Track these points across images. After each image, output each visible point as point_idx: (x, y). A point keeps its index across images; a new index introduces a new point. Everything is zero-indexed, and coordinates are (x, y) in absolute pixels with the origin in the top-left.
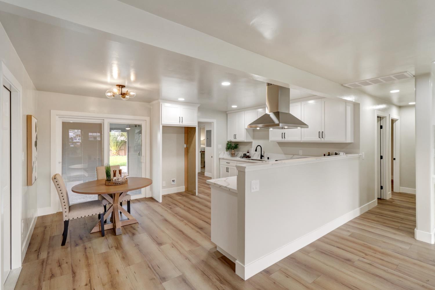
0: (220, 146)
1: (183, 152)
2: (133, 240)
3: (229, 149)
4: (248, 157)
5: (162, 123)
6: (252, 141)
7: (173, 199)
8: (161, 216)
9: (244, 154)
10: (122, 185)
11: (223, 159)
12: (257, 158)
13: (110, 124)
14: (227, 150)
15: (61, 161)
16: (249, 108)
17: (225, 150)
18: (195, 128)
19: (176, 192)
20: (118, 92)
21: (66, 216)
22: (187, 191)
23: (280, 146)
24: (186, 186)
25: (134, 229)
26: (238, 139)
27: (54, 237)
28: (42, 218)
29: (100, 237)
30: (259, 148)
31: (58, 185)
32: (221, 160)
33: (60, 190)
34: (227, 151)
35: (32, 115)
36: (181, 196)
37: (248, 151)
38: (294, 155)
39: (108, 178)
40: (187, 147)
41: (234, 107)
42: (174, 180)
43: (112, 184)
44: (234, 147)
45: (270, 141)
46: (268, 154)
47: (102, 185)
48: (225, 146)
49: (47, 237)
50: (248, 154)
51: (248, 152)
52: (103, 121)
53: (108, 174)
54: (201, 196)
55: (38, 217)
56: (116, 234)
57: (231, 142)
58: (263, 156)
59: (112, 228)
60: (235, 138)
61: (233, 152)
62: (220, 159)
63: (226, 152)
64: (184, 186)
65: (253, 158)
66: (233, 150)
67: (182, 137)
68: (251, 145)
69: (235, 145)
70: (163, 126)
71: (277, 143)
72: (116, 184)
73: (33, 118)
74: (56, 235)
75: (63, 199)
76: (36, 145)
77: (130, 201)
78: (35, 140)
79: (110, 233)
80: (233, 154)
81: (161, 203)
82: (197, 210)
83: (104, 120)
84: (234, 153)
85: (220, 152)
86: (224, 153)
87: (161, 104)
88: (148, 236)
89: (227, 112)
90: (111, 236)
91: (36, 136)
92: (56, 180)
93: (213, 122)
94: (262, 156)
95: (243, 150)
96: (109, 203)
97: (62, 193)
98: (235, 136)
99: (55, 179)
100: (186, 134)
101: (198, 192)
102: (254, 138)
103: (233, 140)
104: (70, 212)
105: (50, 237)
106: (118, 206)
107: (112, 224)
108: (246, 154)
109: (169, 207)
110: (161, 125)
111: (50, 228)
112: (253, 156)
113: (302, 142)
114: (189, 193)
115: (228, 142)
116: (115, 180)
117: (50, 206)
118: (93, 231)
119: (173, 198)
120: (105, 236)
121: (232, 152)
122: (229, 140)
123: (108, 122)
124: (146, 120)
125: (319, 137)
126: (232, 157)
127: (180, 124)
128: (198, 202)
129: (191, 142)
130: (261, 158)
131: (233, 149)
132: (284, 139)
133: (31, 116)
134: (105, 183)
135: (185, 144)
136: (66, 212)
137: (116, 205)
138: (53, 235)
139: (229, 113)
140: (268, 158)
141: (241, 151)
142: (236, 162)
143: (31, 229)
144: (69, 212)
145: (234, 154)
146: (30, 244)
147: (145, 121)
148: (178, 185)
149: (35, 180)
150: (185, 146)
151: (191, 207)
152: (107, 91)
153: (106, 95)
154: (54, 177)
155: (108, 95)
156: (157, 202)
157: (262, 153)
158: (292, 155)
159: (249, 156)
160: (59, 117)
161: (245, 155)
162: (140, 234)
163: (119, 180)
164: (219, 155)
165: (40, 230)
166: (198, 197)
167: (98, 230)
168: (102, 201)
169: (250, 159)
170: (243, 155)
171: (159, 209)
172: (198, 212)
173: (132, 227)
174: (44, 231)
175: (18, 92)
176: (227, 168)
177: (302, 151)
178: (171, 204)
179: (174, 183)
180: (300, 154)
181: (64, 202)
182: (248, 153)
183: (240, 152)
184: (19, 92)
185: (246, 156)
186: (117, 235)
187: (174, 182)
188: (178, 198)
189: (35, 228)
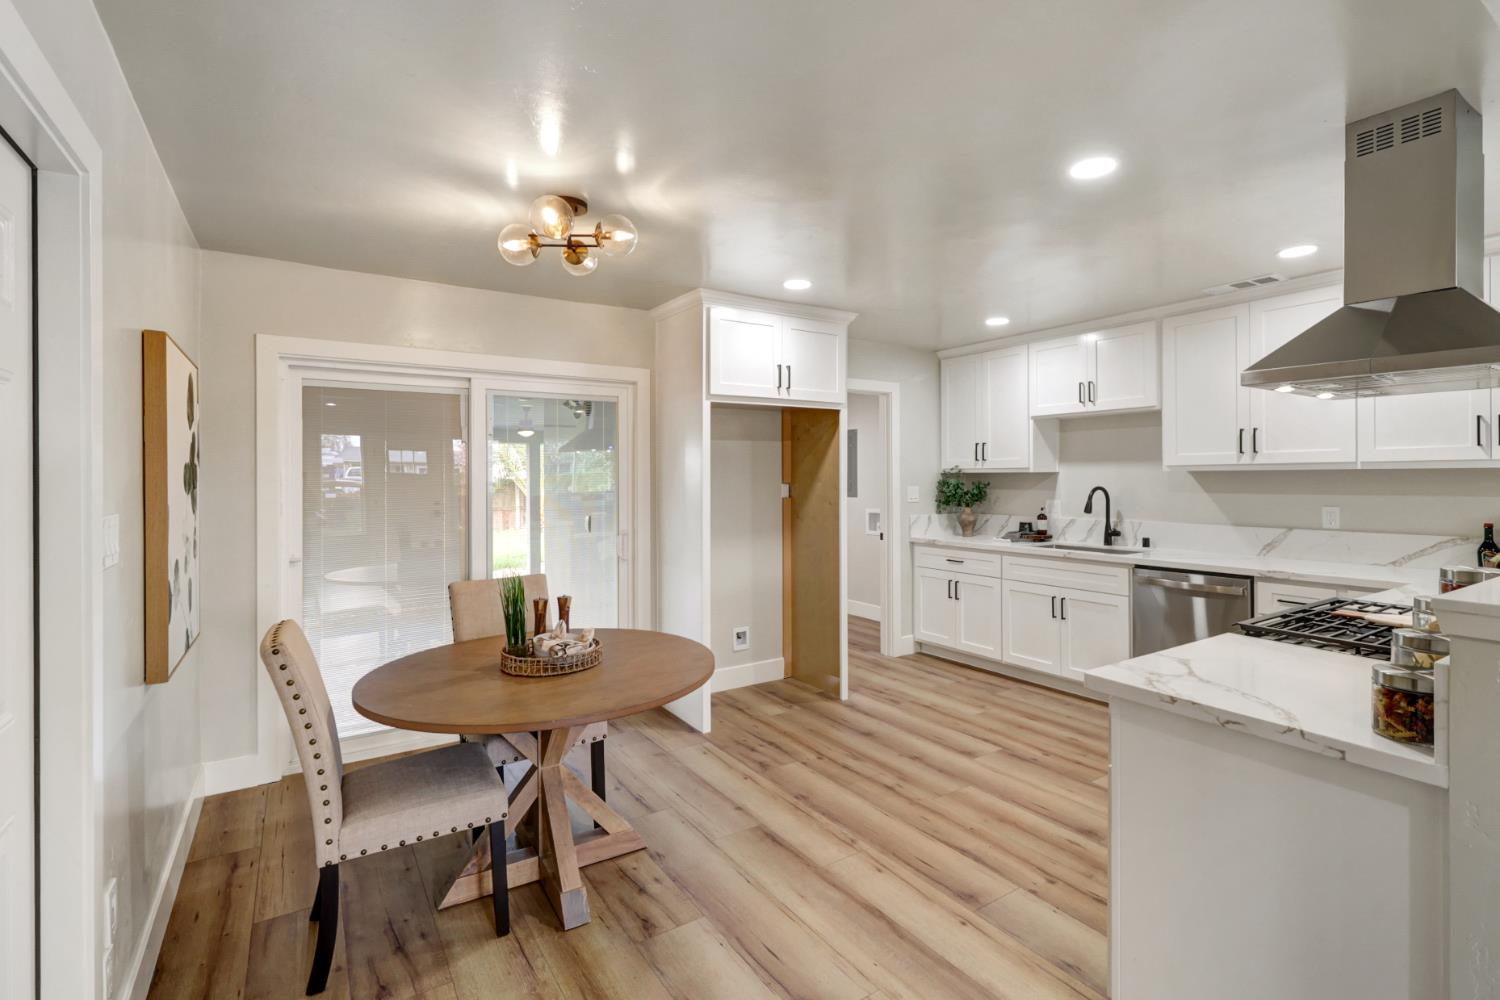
0: (914, 493)
1: (775, 515)
2: (654, 965)
3: (947, 502)
4: (1042, 536)
5: (712, 392)
6: (1056, 468)
7: (751, 716)
8: (739, 808)
9: (1022, 525)
10: (579, 674)
11: (932, 544)
12: (1085, 540)
13: (495, 397)
14: (938, 506)
15: (299, 554)
16: (1047, 329)
17: (933, 505)
18: (836, 413)
19: (750, 681)
20: (560, 228)
21: (329, 842)
22: (792, 677)
23: (1208, 490)
24: (790, 660)
25: (642, 891)
26: (993, 463)
27: (272, 922)
28: (222, 808)
29: (488, 937)
30: (1099, 499)
31: (290, 683)
32: (917, 548)
33: (302, 712)
34: (940, 512)
35: (169, 333)
36: (780, 700)
37: (1040, 512)
38: (1291, 529)
39: (516, 642)
40: (790, 496)
41: (997, 322)
42: (744, 633)
43: (538, 671)
44: (973, 495)
45: (1165, 469)
46: (1140, 524)
47: (486, 671)
48: (932, 492)
49: (242, 929)
50: (1041, 525)
51: (1042, 517)
52: (465, 384)
53: (514, 622)
54: (864, 701)
55: (207, 801)
56: (562, 925)
57: (959, 475)
58: (1117, 534)
59: (535, 877)
60: (980, 457)
61: (969, 515)
62: (912, 544)
63: (935, 517)
64: (782, 659)
65: (1061, 542)
66: (968, 510)
67: (772, 451)
68: (1053, 488)
69: (978, 488)
70: (714, 406)
71: (1191, 479)
72: (558, 669)
73: (171, 352)
74: (280, 913)
75: (317, 756)
76: (190, 482)
77: (602, 741)
78: (188, 460)
79: (531, 914)
80: (970, 523)
81: (709, 734)
82: (889, 780)
83: (469, 380)
84: (972, 518)
85: (913, 517)
86: (929, 518)
87: (708, 310)
88: (725, 942)
89: (940, 354)
90: (541, 934)
91: (190, 441)
92: (278, 660)
93: (887, 395)
94: (1111, 535)
95: (1013, 510)
96: (517, 755)
97: (308, 726)
98: (980, 451)
99: (275, 652)
100: (788, 443)
101: (852, 689)
102: (1064, 456)
103: (969, 465)
104: (348, 819)
105: (255, 927)
106: (559, 772)
107: (536, 859)
108: (1030, 524)
109: (754, 761)
110: (707, 399)
111: (256, 866)
112: (1063, 533)
113: (1359, 467)
114: (804, 689)
115: (944, 474)
116: (551, 649)
117: (254, 749)
118: (451, 898)
119: (747, 711)
120: (510, 935)
121: (964, 516)
122: (949, 464)
123: (487, 389)
124: (634, 383)
125: (1479, 444)
126: (964, 535)
127: (781, 397)
128: (868, 734)
129: (813, 475)
130: (1108, 541)
131: (967, 505)
132: (1253, 458)
133: (160, 337)
134: (498, 660)
135: (783, 482)
136: (328, 821)
137: (553, 768)
138: (269, 915)
139: (945, 358)
140: (1146, 543)
141: (1000, 514)
142: (999, 556)
143: (168, 883)
144: (344, 816)
145: (974, 523)
146: (159, 971)
147: (631, 387)
148: (758, 655)
149: (188, 647)
150: (784, 490)
151: (851, 762)
152: (505, 231)
153: (500, 249)
154: (268, 644)
155: (506, 251)
156: (691, 730)
157: (1113, 520)
158: (1283, 530)
159: (1043, 533)
160: (290, 366)
161: (1027, 526)
162: (678, 924)
163: (570, 651)
164: (910, 527)
165: (211, 878)
166: (851, 706)
167: (473, 894)
168: (485, 745)
169: (1051, 547)
170: (1016, 528)
171: (711, 768)
172: (897, 789)
173: (623, 874)
174: (229, 884)
175: (78, 175)
176: (950, 581)
177: (1337, 510)
178: (752, 741)
179: (743, 647)
180: (1325, 526)
181: (320, 772)
182: (1043, 521)
183: (995, 516)
184: (80, 173)
185: (1033, 534)
186: (566, 929)
187: (744, 642)
188: (772, 710)
189: (187, 866)
